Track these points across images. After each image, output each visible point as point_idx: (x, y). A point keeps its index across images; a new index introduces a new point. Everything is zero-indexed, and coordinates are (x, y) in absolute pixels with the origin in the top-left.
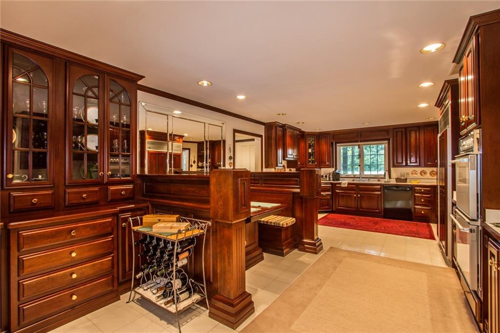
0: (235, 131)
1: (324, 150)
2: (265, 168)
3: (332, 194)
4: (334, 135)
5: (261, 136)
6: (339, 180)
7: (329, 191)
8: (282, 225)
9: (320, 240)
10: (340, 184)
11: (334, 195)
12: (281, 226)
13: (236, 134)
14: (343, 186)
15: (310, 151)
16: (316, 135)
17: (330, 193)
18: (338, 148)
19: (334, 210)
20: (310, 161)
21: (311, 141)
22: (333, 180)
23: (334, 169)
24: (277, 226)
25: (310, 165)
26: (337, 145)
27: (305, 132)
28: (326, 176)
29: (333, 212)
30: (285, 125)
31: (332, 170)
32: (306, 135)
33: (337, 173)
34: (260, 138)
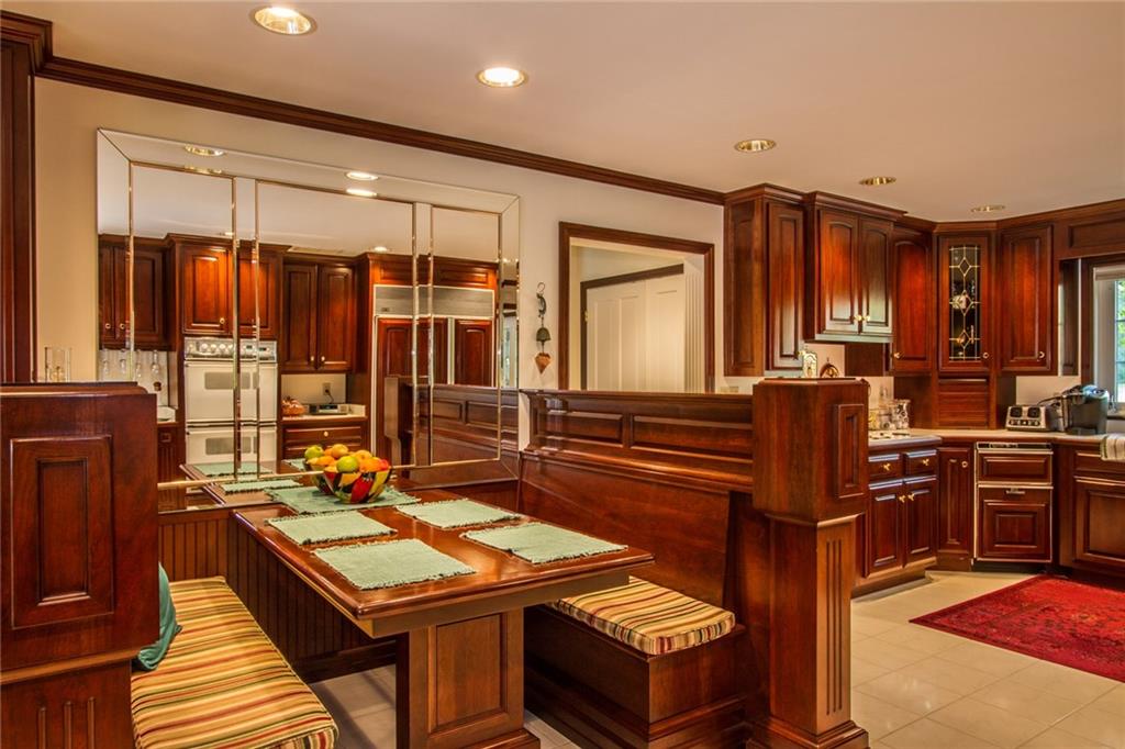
0: (567, 230)
1: (1027, 296)
2: (727, 374)
3: (1056, 492)
4: (1072, 229)
5: (705, 249)
6: (1094, 428)
7: (1041, 477)
8: (641, 643)
9: (864, 733)
10: (1095, 447)
11: (1066, 496)
12: (636, 645)
13: (574, 242)
14: (1111, 458)
15: (960, 301)
16: (987, 234)
17: (1046, 486)
18: (1098, 286)
19: (1062, 562)
20: (958, 348)
21: (959, 261)
22: (1068, 430)
23: (1076, 380)
24: (622, 644)
25: (957, 363)
26: (1096, 271)
27: (933, 225)
28: (1034, 412)
29: (1056, 570)
30: (815, 193)
31: (1061, 384)
32: (940, 235)
33: (1089, 400)
34: (701, 258)
